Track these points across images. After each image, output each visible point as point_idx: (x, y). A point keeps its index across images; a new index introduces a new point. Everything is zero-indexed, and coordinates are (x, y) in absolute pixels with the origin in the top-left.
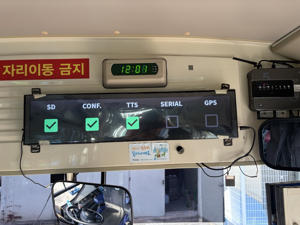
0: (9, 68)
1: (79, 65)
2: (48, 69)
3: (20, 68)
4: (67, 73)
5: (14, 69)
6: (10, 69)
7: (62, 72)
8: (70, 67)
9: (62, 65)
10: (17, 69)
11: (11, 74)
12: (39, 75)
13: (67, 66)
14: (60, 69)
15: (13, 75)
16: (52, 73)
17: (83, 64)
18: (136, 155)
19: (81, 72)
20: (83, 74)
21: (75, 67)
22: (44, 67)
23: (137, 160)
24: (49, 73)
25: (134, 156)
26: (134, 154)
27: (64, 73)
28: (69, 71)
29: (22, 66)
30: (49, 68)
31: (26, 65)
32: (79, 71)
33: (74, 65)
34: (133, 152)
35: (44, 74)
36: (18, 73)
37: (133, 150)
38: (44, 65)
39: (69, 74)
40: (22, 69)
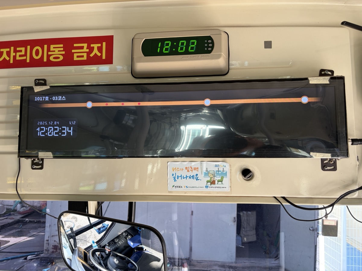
0: (7, 52)
1: (99, 45)
2: (57, 51)
3: (21, 51)
4: (83, 56)
5: (14, 52)
6: (8, 54)
7: (75, 55)
8: (87, 49)
9: (75, 45)
10: (17, 53)
11: (10, 60)
12: (45, 60)
13: (82, 48)
14: (73, 51)
15: (11, 62)
16: (61, 58)
17: (104, 44)
18: (178, 179)
19: (102, 55)
20: (104, 57)
21: (93, 47)
22: (52, 49)
23: (180, 187)
24: (59, 58)
25: (175, 181)
26: (175, 177)
27: (78, 57)
28: (85, 55)
29: (23, 49)
30: (59, 51)
31: (29, 47)
32: (99, 54)
33: (92, 45)
34: (173, 175)
35: (51, 58)
36: (18, 58)
37: (173, 171)
38: (52, 46)
39: (85, 58)
40: (23, 53)
